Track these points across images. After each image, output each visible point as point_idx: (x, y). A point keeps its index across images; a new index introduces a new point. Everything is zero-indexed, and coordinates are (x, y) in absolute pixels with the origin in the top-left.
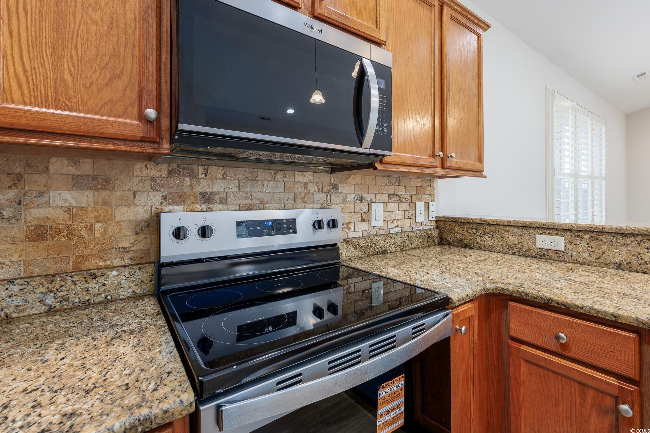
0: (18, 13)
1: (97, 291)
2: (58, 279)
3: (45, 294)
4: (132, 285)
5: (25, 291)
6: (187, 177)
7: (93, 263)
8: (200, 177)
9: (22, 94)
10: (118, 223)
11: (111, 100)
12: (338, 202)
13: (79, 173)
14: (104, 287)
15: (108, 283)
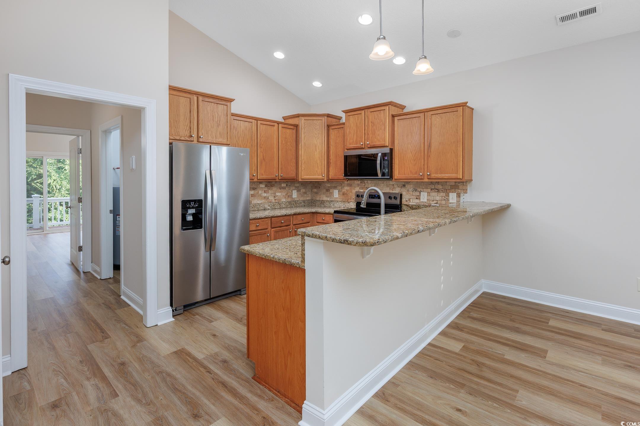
6: (363, 183)
8: (366, 183)
12: (406, 191)
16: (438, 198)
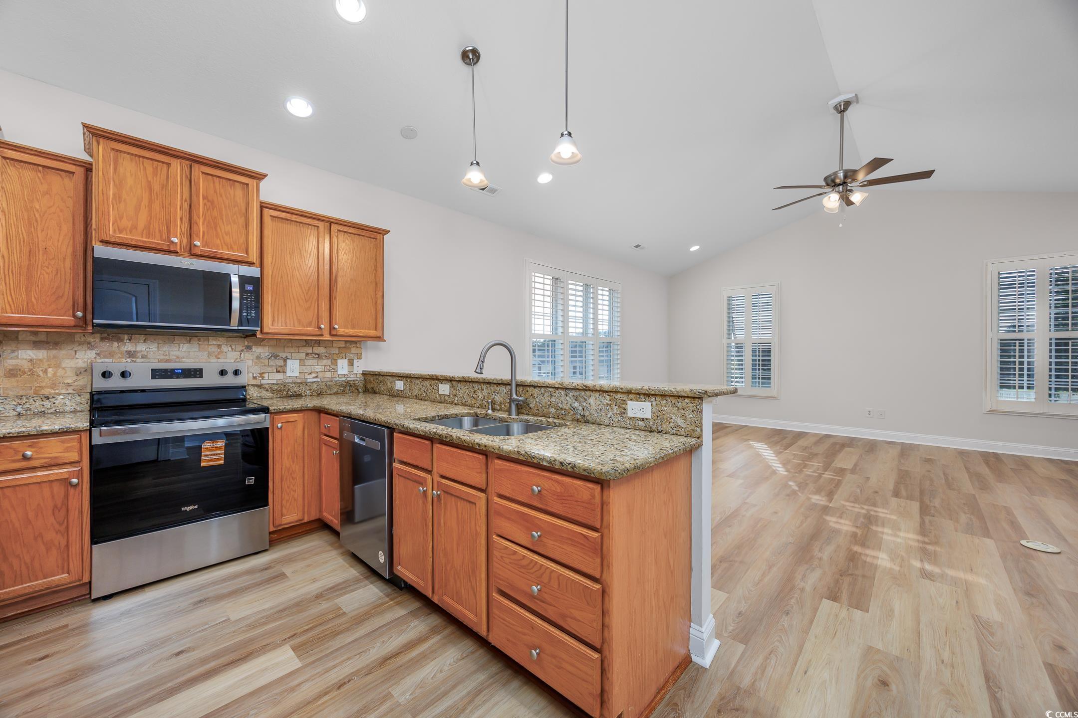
0: (9, 275)
1: (49, 407)
2: (25, 398)
3: (16, 406)
4: (74, 405)
5: (4, 403)
6: (115, 341)
7: (47, 391)
8: (125, 341)
9: (11, 309)
10: (64, 369)
11: (57, 309)
12: (252, 358)
13: (38, 340)
14: (54, 405)
15: (57, 402)
16: (318, 369)
